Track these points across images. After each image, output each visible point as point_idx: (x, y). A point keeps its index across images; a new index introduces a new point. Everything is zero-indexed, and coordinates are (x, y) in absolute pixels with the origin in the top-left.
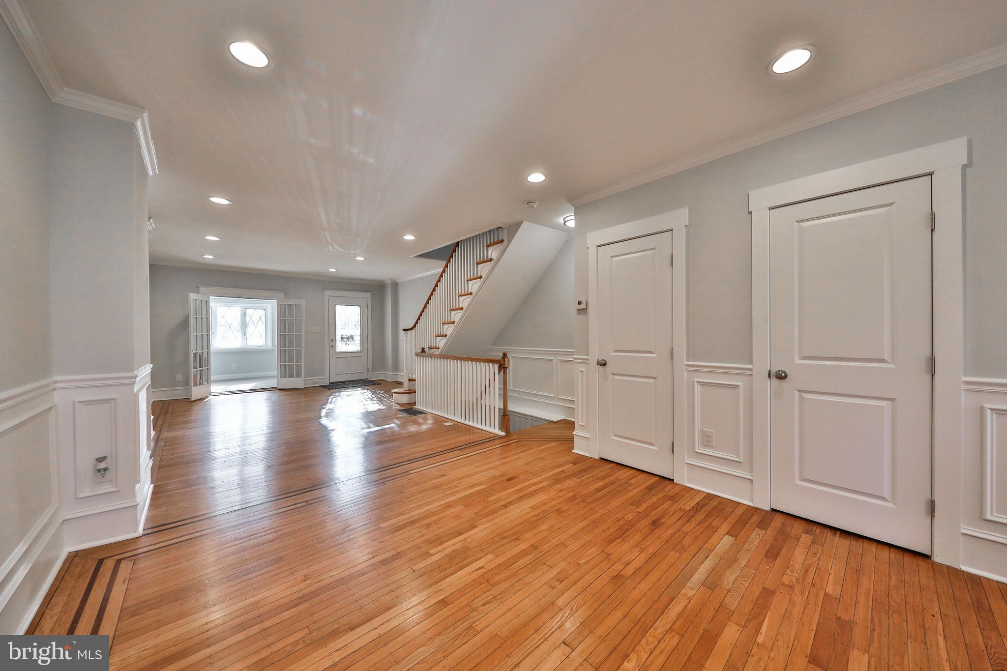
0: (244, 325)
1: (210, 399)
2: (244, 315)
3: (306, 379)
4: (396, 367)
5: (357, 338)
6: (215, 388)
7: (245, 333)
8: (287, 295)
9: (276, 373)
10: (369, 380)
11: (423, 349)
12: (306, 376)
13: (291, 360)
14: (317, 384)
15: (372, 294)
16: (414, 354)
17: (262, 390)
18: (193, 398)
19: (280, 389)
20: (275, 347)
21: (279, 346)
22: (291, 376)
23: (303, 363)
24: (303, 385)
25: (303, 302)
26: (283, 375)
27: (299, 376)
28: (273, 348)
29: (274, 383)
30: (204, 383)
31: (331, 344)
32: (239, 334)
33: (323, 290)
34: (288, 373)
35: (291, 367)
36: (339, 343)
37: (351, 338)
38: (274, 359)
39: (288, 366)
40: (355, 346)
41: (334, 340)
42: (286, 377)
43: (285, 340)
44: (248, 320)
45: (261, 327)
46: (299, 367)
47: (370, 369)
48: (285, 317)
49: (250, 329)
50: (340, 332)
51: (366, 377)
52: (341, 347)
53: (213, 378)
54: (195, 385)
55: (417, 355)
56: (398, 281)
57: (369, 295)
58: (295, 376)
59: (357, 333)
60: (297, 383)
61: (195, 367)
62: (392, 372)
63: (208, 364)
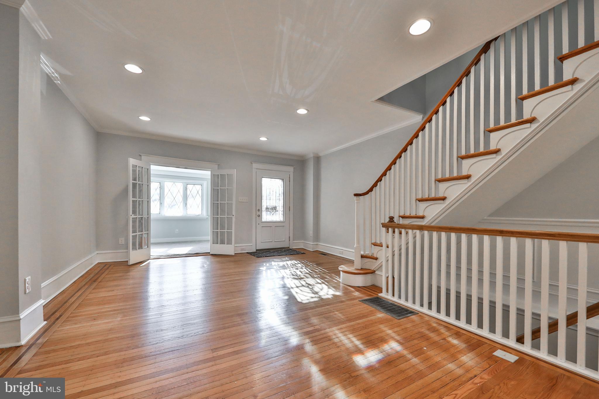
0: (185, 197)
1: (149, 263)
2: (186, 189)
3: (235, 245)
4: (317, 237)
5: (280, 209)
6: (155, 251)
7: (186, 204)
8: (220, 167)
9: (209, 237)
10: (290, 248)
11: (391, 219)
12: (236, 243)
13: (223, 227)
14: (245, 251)
15: (294, 168)
16: (379, 225)
17: (197, 255)
18: (131, 262)
19: (212, 255)
20: (209, 216)
21: (212, 214)
22: (222, 242)
23: (233, 231)
24: (233, 250)
25: (234, 172)
26: (215, 242)
27: (229, 242)
28: (208, 217)
29: (207, 247)
30: (144, 247)
31: (258, 213)
32: (182, 205)
33: (252, 163)
34: (220, 238)
35: (222, 234)
36: (264, 214)
37: (274, 208)
38: (208, 227)
39: (220, 233)
40: (278, 217)
41: (260, 210)
42: (217, 243)
43: (218, 208)
44: (188, 192)
45: (199, 199)
46: (230, 234)
47: (291, 239)
48: (218, 187)
49: (190, 201)
50: (265, 204)
51: (286, 246)
52: (266, 217)
53: (152, 240)
54: (134, 248)
55: (384, 225)
56: (321, 154)
57: (291, 169)
58: (226, 243)
59: (280, 204)
60: (228, 249)
61: (134, 232)
62: (314, 242)
63: (148, 229)
